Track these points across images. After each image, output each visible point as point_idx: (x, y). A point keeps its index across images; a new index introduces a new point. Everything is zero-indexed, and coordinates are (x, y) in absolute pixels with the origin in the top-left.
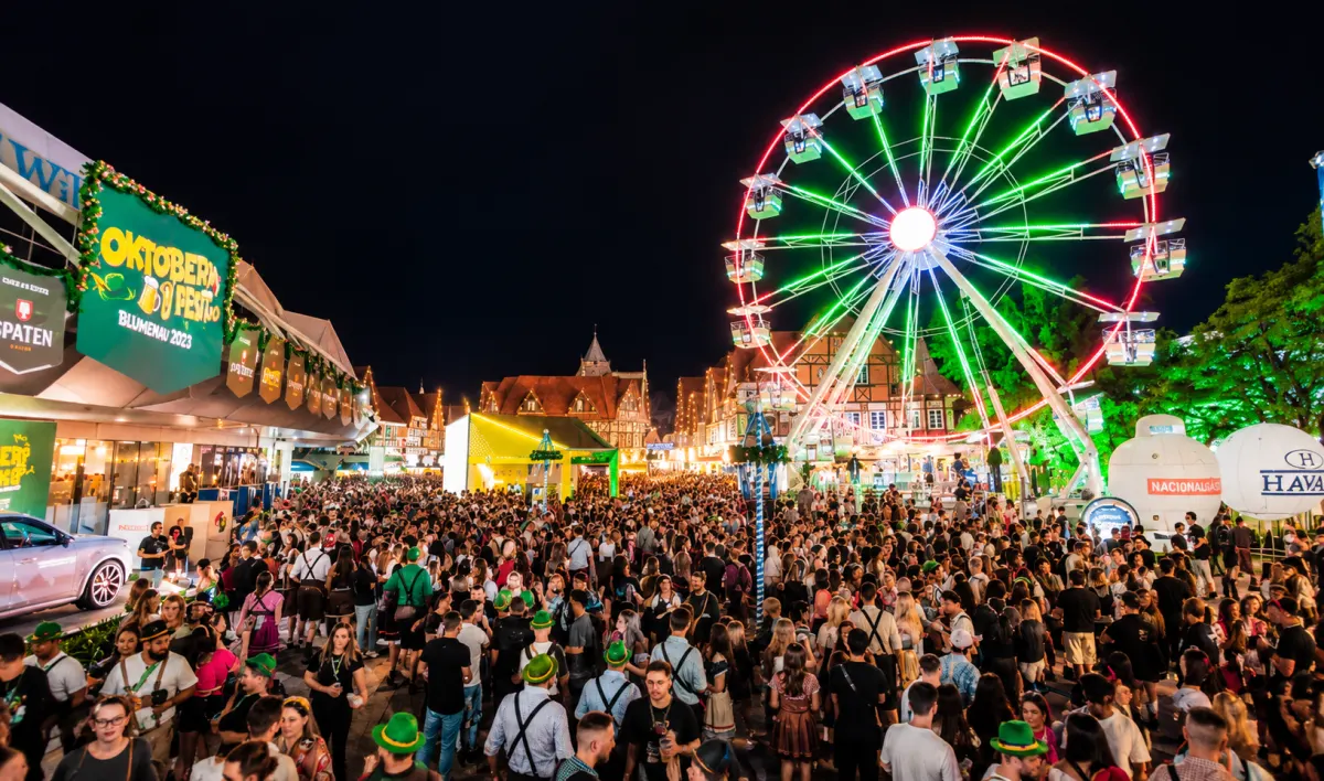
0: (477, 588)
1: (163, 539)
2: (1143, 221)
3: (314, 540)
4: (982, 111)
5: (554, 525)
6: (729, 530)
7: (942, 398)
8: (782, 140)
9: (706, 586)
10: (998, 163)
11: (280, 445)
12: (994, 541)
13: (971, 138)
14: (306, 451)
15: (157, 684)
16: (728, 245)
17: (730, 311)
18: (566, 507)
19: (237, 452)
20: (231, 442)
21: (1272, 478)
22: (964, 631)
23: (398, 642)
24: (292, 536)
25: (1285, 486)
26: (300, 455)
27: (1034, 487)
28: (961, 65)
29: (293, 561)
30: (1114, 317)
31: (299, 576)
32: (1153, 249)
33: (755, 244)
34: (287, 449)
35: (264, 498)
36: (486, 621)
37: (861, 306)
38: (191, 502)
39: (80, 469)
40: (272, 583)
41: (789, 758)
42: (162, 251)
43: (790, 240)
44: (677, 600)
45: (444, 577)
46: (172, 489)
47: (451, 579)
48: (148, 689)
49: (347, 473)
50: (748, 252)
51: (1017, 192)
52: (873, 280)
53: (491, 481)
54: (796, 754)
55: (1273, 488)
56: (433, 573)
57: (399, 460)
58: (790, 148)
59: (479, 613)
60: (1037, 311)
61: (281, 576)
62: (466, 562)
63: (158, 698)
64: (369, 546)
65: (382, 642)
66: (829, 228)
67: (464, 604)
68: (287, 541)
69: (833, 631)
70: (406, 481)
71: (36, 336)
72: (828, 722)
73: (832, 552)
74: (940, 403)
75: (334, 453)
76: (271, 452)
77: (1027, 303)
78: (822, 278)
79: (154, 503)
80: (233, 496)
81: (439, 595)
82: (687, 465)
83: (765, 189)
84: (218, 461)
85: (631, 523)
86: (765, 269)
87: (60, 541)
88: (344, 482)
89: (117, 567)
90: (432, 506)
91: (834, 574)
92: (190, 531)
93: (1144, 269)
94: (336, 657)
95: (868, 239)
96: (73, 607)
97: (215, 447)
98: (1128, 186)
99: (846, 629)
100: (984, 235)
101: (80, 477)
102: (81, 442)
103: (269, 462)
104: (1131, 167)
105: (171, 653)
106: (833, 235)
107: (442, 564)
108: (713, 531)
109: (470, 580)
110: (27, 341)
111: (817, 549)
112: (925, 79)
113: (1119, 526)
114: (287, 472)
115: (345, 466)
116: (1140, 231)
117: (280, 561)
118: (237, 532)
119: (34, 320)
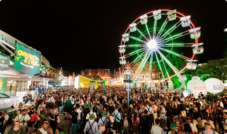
0: (80, 103)
1: (27, 97)
2: (195, 43)
3: (52, 96)
4: (165, 23)
5: (94, 93)
6: (123, 94)
7: (158, 73)
8: (129, 28)
9: (120, 103)
10: (168, 32)
11: (46, 81)
12: (168, 96)
13: (163, 28)
14: (50, 82)
15: (24, 119)
16: (120, 46)
17: (119, 58)
18: (96, 90)
19: (39, 82)
20: (38, 81)
21: (215, 87)
22: (164, 110)
23: (67, 112)
24: (48, 96)
25: (217, 88)
26: (49, 83)
27: (174, 88)
28: (161, 15)
29: (48, 100)
30: (189, 61)
31: (49, 102)
32: (197, 48)
33: (124, 46)
34: (47, 82)
35: (43, 89)
36: (82, 109)
37: (142, 58)
38: (31, 90)
39: (11, 85)
40: (43, 103)
41: (135, 131)
42: (28, 54)
43: (131, 46)
44: (115, 105)
45: (75, 102)
46: (28, 89)
47: (76, 102)
48: (22, 120)
49: (58, 85)
50: (123, 47)
51: (171, 38)
52: (145, 53)
53: (83, 86)
54: (136, 131)
55: (215, 88)
56: (73, 101)
57: (67, 83)
58: (131, 29)
59: (81, 107)
60: (175, 59)
61: (46, 102)
62: (78, 99)
63: (24, 121)
64: (61, 97)
65: (64, 112)
66: (137, 44)
67: (78, 106)
68: (47, 96)
69: (142, 110)
70: (68, 86)
71: (5, 66)
72: (141, 125)
73: (141, 98)
74: (157, 74)
75: (56, 82)
76: (45, 82)
77: (173, 58)
78: (136, 52)
79: (24, 90)
80: (38, 89)
81: (74, 105)
82: (116, 83)
83: (126, 36)
84: (36, 84)
85: (107, 93)
86: (126, 50)
87: (8, 97)
88: (57, 87)
89: (18, 101)
90: (72, 90)
91: (141, 101)
92: (31, 95)
93: (195, 52)
94: (54, 114)
95: (144, 46)
96: (10, 108)
97: (35, 82)
98: (192, 36)
99: (144, 110)
100: (165, 45)
101: (11, 86)
102: (11, 81)
103: (44, 84)
104: (193, 33)
105: (26, 114)
106: (138, 45)
107: (74, 99)
108: (121, 94)
109: (79, 102)
110: (4, 66)
111: (138, 97)
112: (155, 17)
113: (189, 94)
114: (48, 86)
115: (57, 84)
116: (194, 45)
117: (46, 100)
118: (39, 95)
119: (5, 63)
